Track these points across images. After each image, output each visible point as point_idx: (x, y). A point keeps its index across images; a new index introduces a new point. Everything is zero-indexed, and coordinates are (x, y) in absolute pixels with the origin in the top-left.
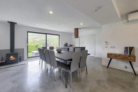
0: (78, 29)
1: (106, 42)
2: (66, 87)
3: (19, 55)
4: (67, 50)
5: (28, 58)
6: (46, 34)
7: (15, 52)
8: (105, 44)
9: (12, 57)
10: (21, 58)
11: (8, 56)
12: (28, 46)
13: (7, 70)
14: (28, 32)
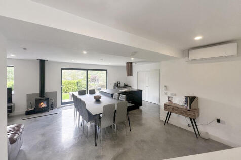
0: (131, 63)
1: (165, 86)
2: (96, 145)
3: (50, 101)
4: (111, 96)
5: (62, 104)
6: (87, 70)
7: (46, 97)
8: (164, 88)
9: (42, 104)
10: (52, 105)
11: (38, 102)
12: (62, 88)
13: (36, 121)
14: (62, 69)
